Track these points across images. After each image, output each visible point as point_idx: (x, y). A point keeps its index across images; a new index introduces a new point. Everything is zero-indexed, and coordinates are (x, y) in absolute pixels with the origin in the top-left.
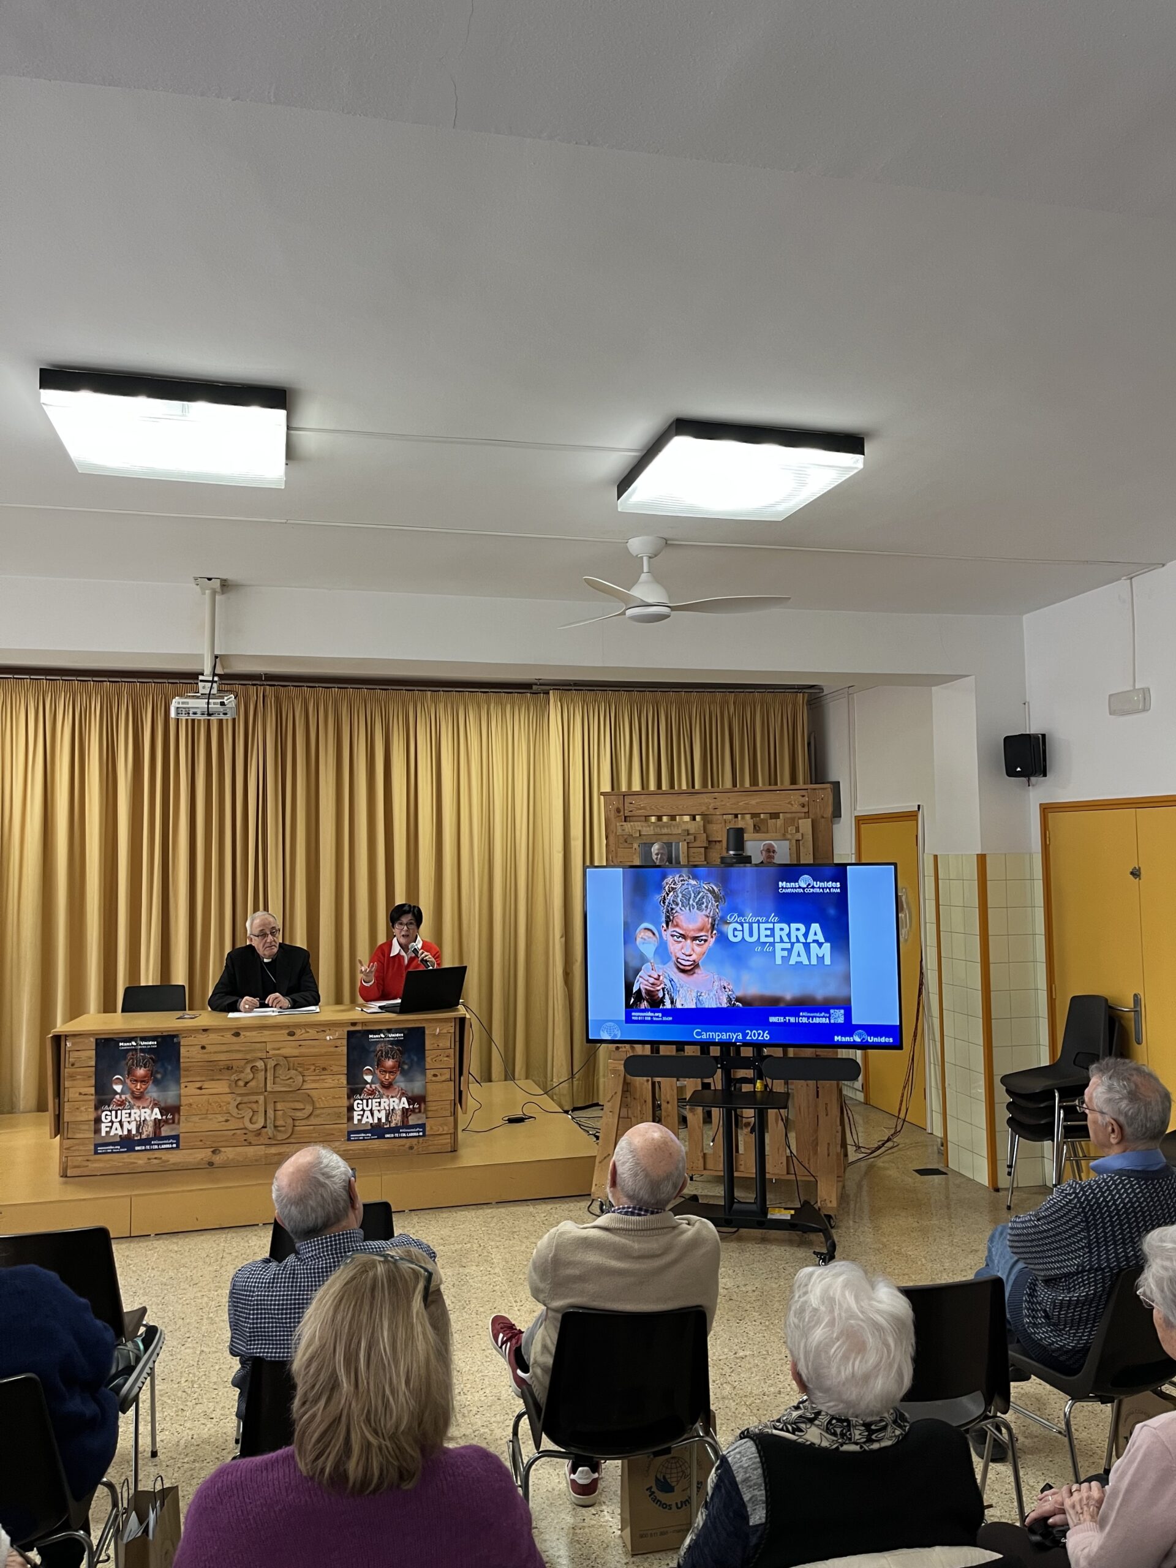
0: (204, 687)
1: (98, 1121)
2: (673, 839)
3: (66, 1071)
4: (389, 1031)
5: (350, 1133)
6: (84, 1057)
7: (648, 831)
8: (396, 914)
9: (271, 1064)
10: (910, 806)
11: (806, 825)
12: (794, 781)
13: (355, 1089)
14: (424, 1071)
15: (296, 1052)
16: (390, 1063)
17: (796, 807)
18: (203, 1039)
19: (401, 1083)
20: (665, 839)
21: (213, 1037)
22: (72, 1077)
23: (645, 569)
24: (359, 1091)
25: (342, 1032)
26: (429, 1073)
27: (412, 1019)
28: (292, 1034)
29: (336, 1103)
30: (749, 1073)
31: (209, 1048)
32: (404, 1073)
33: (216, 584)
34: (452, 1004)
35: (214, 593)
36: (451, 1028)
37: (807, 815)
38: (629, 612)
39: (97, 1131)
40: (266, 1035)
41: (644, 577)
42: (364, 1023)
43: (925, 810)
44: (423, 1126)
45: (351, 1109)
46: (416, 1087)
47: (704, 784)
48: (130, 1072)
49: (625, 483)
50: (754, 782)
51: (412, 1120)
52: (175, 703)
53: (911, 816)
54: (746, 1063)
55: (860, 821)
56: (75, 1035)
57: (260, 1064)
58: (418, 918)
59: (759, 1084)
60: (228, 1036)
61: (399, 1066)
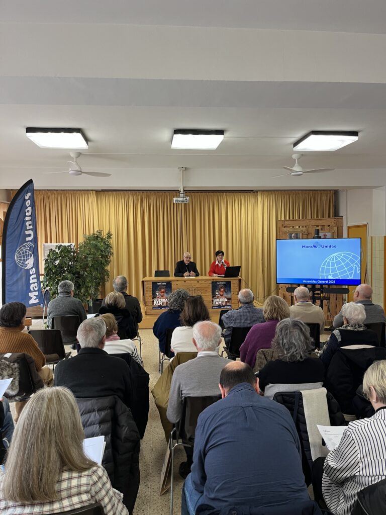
0: (182, 195)
1: (153, 301)
2: (298, 233)
3: (146, 289)
4: (222, 282)
5: (213, 307)
6: (149, 286)
7: (291, 230)
8: (217, 254)
9: (193, 289)
10: (365, 223)
11: (335, 228)
12: (329, 216)
13: (214, 296)
14: (231, 292)
15: (199, 286)
16: (222, 290)
17: (333, 224)
18: (177, 283)
19: (225, 295)
20: (296, 233)
21: (179, 282)
22: (147, 291)
23: (297, 162)
24: (215, 297)
25: (210, 282)
26: (232, 293)
27: (228, 279)
28: (198, 282)
29: (209, 299)
30: (319, 292)
31: (179, 285)
32: (226, 292)
33: (184, 169)
34: (237, 275)
35: (183, 171)
36: (238, 281)
37: (336, 226)
38: (292, 174)
39: (153, 304)
40: (192, 282)
41: (296, 164)
42: (216, 280)
43: (369, 223)
44: (230, 306)
45: (213, 301)
46: (229, 296)
47: (303, 218)
48: (160, 290)
49: (296, 144)
50: (317, 217)
51: (228, 304)
52: (175, 199)
53: (365, 226)
54: (318, 289)
55: (349, 228)
56: (147, 281)
57: (191, 289)
58: (223, 254)
59: (322, 295)
60: (183, 281)
61: (225, 290)
